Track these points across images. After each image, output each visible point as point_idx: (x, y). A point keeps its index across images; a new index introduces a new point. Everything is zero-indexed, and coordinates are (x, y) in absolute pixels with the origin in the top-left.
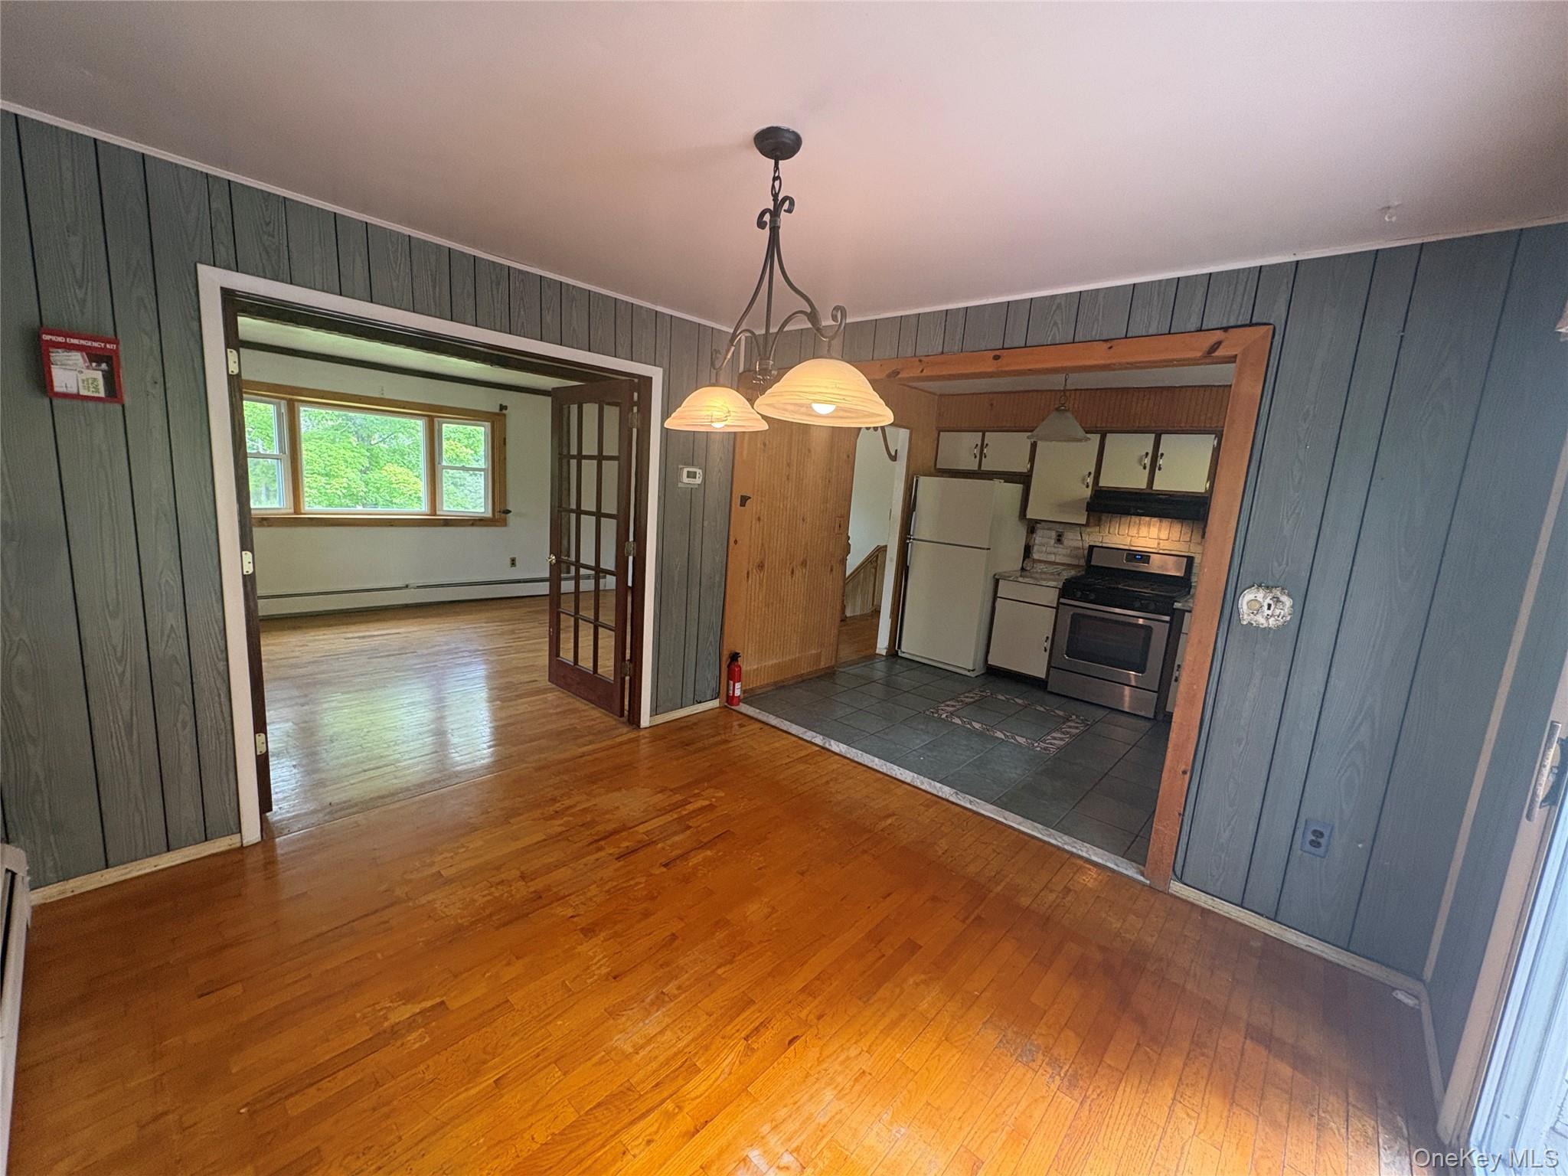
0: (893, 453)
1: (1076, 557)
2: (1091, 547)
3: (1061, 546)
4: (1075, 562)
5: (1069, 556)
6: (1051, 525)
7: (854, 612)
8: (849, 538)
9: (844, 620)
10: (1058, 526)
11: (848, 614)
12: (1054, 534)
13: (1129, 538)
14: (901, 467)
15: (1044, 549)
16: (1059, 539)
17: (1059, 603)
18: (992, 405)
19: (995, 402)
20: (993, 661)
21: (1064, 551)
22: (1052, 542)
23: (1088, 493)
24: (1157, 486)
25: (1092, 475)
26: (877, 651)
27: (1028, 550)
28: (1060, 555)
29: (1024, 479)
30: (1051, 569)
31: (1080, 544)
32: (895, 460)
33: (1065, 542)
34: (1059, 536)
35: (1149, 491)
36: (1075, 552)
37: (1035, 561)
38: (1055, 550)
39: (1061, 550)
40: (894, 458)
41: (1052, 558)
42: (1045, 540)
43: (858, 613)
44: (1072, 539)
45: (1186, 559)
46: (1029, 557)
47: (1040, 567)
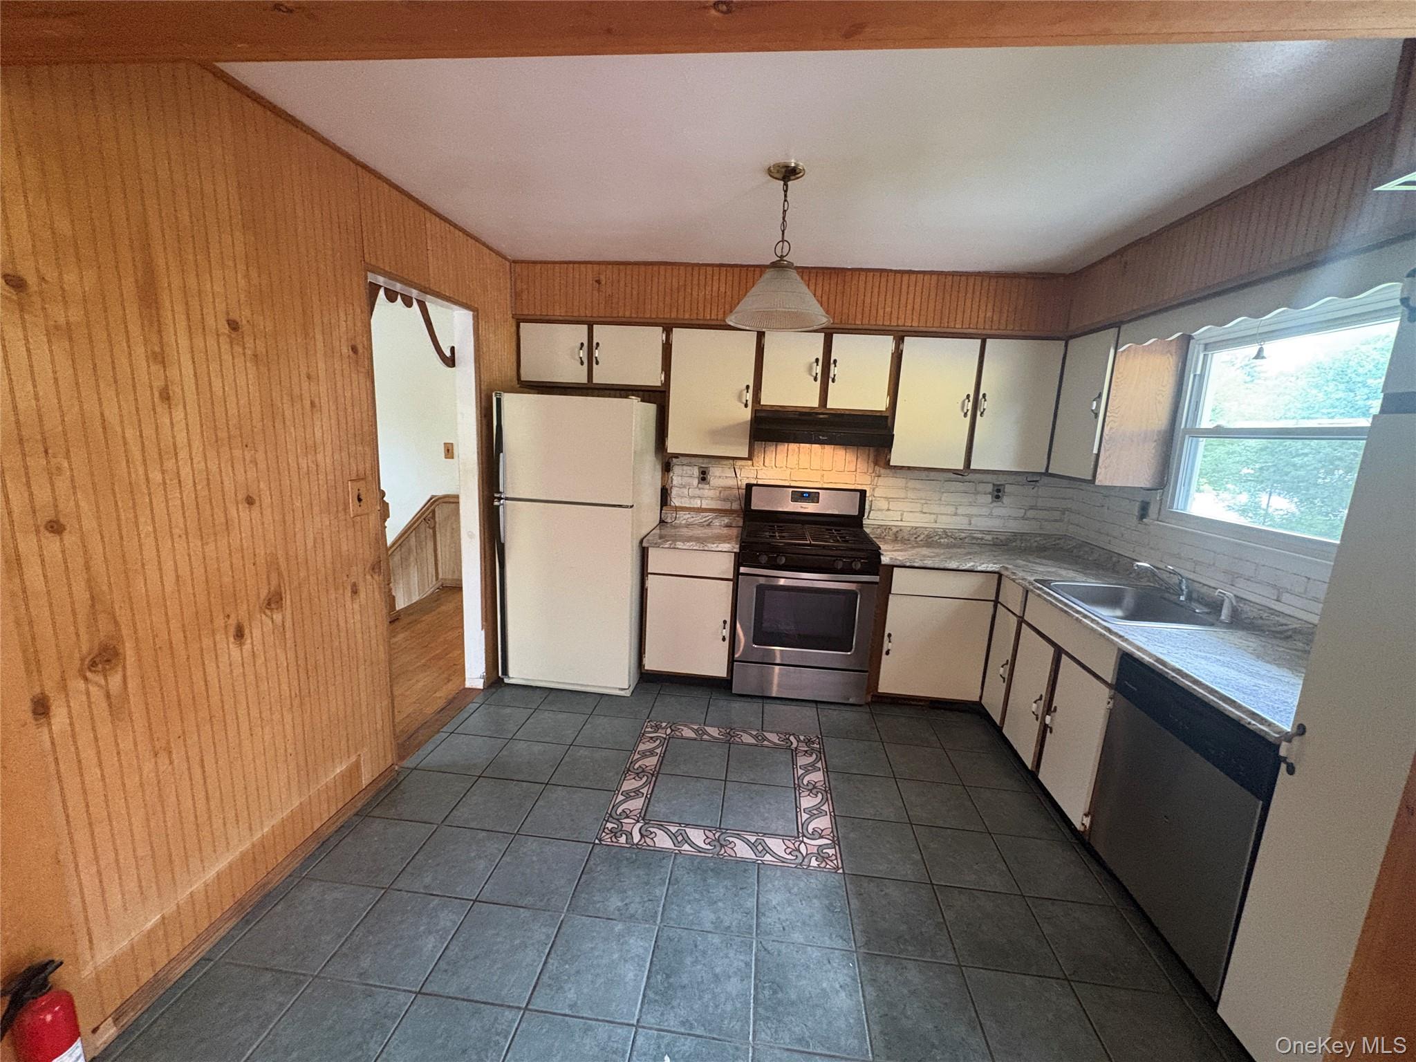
0: (448, 354)
1: (725, 500)
2: (749, 487)
3: (707, 486)
4: (727, 506)
5: (720, 499)
6: (693, 460)
7: (410, 597)
8: (383, 494)
9: (394, 618)
10: (701, 460)
11: (401, 604)
12: (696, 472)
13: (788, 471)
14: (464, 378)
15: (685, 491)
16: (703, 477)
17: (737, 573)
18: (598, 282)
19: (602, 277)
20: (650, 664)
21: (711, 493)
22: (695, 482)
23: (747, 414)
24: (832, 404)
25: (751, 390)
26: (468, 685)
27: (665, 495)
28: (707, 497)
29: (658, 397)
30: (699, 518)
31: (732, 482)
32: (453, 365)
33: (712, 482)
34: (704, 473)
35: (822, 410)
36: (727, 493)
37: (677, 509)
38: (697, 492)
39: (707, 492)
40: (450, 361)
41: (697, 503)
42: (686, 480)
43: (415, 598)
44: (722, 477)
45: (858, 494)
46: (666, 505)
47: (684, 517)
